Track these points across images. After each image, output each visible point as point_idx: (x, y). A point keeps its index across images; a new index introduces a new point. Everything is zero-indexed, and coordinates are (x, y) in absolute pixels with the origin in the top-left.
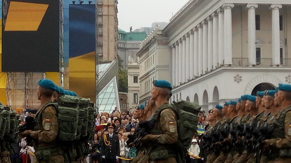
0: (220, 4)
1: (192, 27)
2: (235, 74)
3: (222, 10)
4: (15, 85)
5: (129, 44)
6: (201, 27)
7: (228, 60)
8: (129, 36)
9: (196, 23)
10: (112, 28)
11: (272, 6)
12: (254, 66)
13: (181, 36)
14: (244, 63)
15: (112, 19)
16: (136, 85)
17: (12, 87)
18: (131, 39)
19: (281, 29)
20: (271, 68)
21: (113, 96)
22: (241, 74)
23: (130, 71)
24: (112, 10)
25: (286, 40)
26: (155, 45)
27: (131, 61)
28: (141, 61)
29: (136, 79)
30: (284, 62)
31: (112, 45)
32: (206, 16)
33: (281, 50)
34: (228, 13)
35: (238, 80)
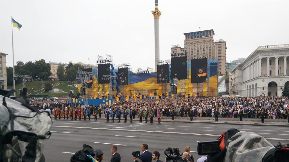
0: (258, 58)
1: (249, 64)
2: (262, 79)
3: (258, 60)
4: (195, 86)
5: (230, 67)
6: (252, 65)
7: (260, 75)
8: (230, 64)
9: (250, 64)
10: (224, 63)
11: (275, 58)
12: (269, 76)
13: (246, 67)
14: (266, 75)
15: (224, 60)
16: (232, 81)
17: (194, 87)
18: (231, 65)
19: (279, 64)
20: (275, 77)
21: (224, 85)
22: (264, 79)
23: (229, 77)
24: (224, 58)
25: (280, 68)
26: (237, 70)
27: (230, 74)
28: (233, 74)
29: (231, 79)
30: (280, 74)
31: (224, 68)
32: (253, 61)
33: (279, 71)
34: (260, 61)
35: (263, 81)
